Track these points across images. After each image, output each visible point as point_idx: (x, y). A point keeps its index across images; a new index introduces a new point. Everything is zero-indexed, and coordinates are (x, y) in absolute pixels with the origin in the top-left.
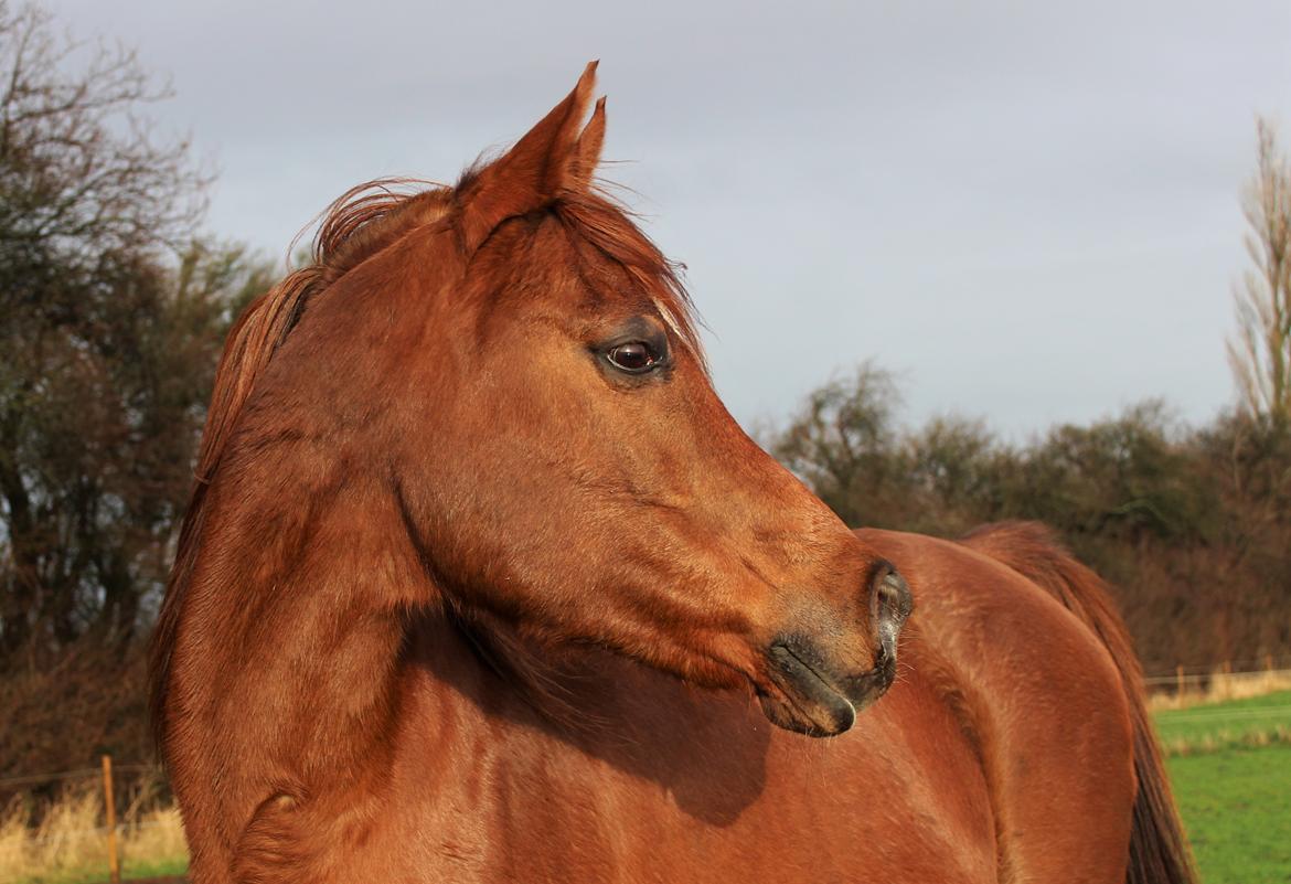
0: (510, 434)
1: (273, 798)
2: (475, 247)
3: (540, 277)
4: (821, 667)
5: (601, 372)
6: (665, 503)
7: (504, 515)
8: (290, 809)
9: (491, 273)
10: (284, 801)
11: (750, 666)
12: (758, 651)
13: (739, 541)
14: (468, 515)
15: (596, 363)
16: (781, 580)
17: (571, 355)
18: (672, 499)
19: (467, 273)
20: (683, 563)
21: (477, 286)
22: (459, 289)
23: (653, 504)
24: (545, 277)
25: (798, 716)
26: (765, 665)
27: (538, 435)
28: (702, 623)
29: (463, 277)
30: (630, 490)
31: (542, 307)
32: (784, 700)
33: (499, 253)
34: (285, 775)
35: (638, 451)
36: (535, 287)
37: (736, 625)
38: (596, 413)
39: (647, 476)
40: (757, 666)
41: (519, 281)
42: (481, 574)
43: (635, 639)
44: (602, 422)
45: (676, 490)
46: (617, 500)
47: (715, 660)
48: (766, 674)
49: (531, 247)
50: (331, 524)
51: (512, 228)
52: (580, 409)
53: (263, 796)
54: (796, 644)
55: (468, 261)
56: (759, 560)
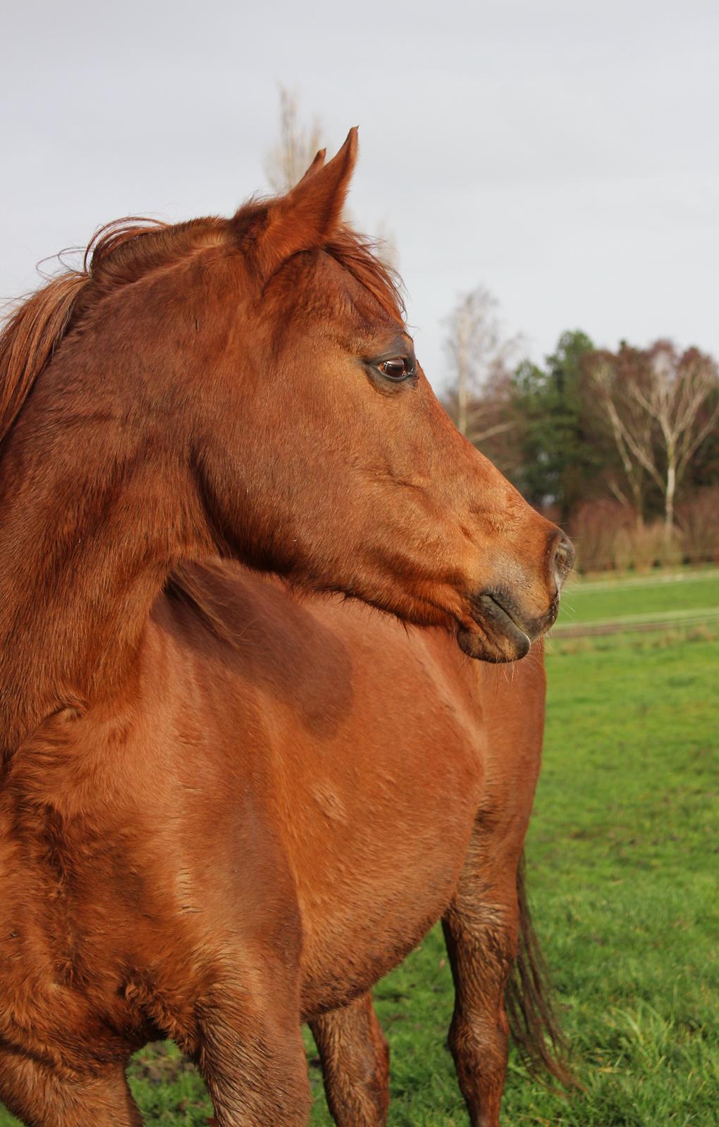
0: (301, 426)
1: (60, 710)
2: (269, 273)
3: (324, 301)
4: (515, 611)
5: (371, 380)
6: (413, 483)
7: (295, 490)
8: (72, 718)
9: (283, 296)
10: (66, 713)
11: (458, 608)
12: (466, 598)
13: (459, 513)
14: (264, 490)
15: (368, 373)
16: (485, 542)
17: (348, 365)
18: (417, 480)
19: (263, 295)
20: (423, 529)
21: (271, 306)
22: (256, 307)
23: (405, 484)
24: (328, 302)
25: (490, 647)
26: (470, 609)
27: (323, 428)
28: (430, 577)
29: (259, 296)
30: (390, 473)
31: (327, 327)
32: (481, 634)
33: (290, 280)
34: (72, 693)
35: (397, 444)
36: (320, 309)
37: (455, 579)
38: (367, 411)
39: (401, 464)
40: (464, 609)
41: (307, 304)
42: (272, 536)
43: (375, 589)
44: (372, 419)
45: (421, 473)
46: (379, 480)
47: (432, 604)
48: (471, 615)
49: (314, 275)
50: (134, 490)
51: (299, 260)
52: (355, 408)
53: (49, 710)
54: (500, 594)
55: (263, 285)
56: (472, 527)
